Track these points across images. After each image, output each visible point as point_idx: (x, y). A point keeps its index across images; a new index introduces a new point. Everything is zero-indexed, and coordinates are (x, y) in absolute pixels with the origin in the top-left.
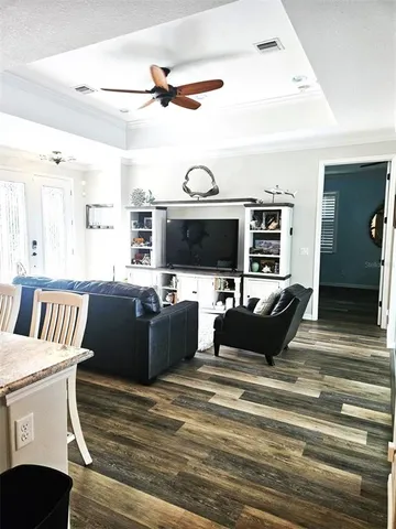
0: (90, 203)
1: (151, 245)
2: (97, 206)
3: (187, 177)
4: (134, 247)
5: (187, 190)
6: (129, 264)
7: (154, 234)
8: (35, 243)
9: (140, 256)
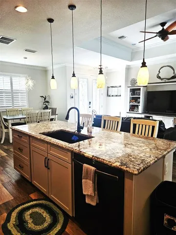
0: (109, 86)
1: (139, 103)
2: (112, 87)
3: (159, 72)
4: (131, 104)
5: (159, 77)
6: (128, 111)
7: (141, 98)
8: (90, 103)
9: (133, 108)
